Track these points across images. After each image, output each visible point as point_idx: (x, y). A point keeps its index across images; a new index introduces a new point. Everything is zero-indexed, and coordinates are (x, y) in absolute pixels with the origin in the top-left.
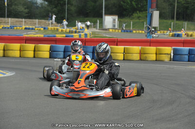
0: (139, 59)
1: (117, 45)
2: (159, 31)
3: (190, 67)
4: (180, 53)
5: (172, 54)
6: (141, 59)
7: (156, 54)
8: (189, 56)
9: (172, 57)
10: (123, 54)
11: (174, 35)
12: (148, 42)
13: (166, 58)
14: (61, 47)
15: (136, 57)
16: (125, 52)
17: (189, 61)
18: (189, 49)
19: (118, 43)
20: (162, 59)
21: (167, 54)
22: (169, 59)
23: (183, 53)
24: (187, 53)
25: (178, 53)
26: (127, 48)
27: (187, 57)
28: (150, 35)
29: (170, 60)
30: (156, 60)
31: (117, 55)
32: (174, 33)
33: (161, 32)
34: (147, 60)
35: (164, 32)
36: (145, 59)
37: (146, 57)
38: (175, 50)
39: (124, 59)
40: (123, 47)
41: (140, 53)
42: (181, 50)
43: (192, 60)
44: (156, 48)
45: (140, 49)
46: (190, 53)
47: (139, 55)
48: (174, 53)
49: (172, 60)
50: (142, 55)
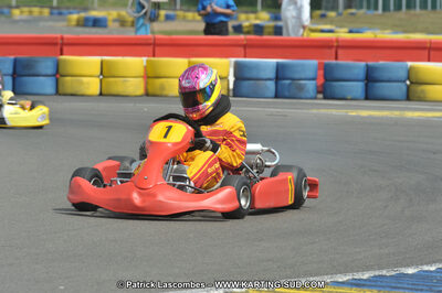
0: (141, 91)
4: (253, 74)
5: (232, 79)
6: (147, 94)
8: (276, 83)
9: (231, 86)
10: (97, 80)
15: (135, 86)
16: (105, 72)
17: (276, 96)
18: (278, 64)
23: (263, 75)
24: (272, 74)
25: (248, 75)
26: (108, 62)
27: (271, 85)
28: (143, 25)
31: (82, 83)
32: (83, 15)
33: (22, 12)
34: (166, 96)
36: (158, 92)
37: (162, 87)
38: (238, 68)
39: (101, 94)
40: (97, 59)
41: (147, 77)
42: (257, 66)
43: (287, 94)
44: (189, 62)
45: (145, 64)
46: (280, 74)
47: (141, 79)
48: (235, 76)
49: (231, 93)
50: (150, 81)
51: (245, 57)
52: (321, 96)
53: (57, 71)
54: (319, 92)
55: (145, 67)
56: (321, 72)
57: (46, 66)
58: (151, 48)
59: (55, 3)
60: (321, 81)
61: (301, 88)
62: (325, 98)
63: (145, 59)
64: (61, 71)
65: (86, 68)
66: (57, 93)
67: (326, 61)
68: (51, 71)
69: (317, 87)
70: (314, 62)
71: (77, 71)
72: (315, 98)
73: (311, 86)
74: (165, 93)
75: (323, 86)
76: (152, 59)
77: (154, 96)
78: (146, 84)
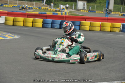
0: (99, 30)
1: (86, 21)
2: (113, 12)
5: (121, 28)
6: (101, 30)
7: (111, 27)
10: (89, 27)
11: (123, 15)
12: (106, 19)
13: (117, 30)
14: (50, 21)
16: (91, 25)
19: (87, 20)
20: (114, 31)
26: (92, 23)
28: (107, 15)
29: (120, 32)
30: (111, 31)
31: (85, 27)
32: (123, 14)
35: (116, 13)
37: (104, 29)
39: (90, 30)
40: (89, 22)
41: (101, 27)
47: (99, 27)
48: (122, 27)
53: (80, 25)
57: (78, 23)
59: (121, 11)
64: (81, 24)
65: (87, 24)
66: (80, 29)
68: (78, 24)
71: (84, 25)
74: (105, 30)
78: (100, 28)
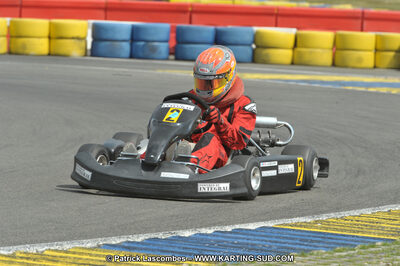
3: (160, 72)
4: (110, 35)
8: (131, 45)
9: (89, 47)
17: (132, 56)
18: (133, 27)
21: (78, 38)
22: (82, 52)
23: (118, 37)
24: (127, 36)
25: (105, 37)
27: (126, 46)
34: (27, 55)
36: (20, 51)
38: (96, 29)
42: (113, 28)
43: (141, 54)
44: (50, 24)
45: (8, 24)
46: (135, 35)
49: (89, 53)
50: (13, 40)
51: (106, 19)
52: (172, 57)
54: (171, 54)
55: (9, 28)
56: (173, 35)
58: (18, 9)
60: (173, 43)
61: (154, 49)
62: (177, 59)
63: (8, 19)
67: (179, 25)
69: (169, 49)
70: (167, 26)
72: (167, 59)
73: (163, 48)
75: (175, 48)
76: (18, 19)
77: (17, 54)
